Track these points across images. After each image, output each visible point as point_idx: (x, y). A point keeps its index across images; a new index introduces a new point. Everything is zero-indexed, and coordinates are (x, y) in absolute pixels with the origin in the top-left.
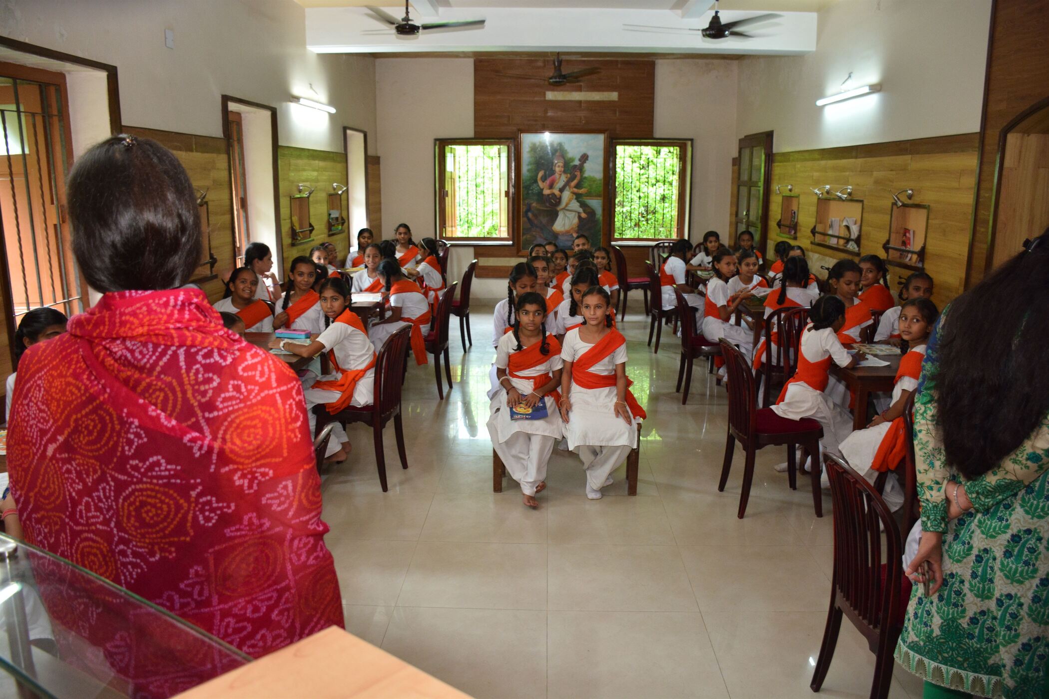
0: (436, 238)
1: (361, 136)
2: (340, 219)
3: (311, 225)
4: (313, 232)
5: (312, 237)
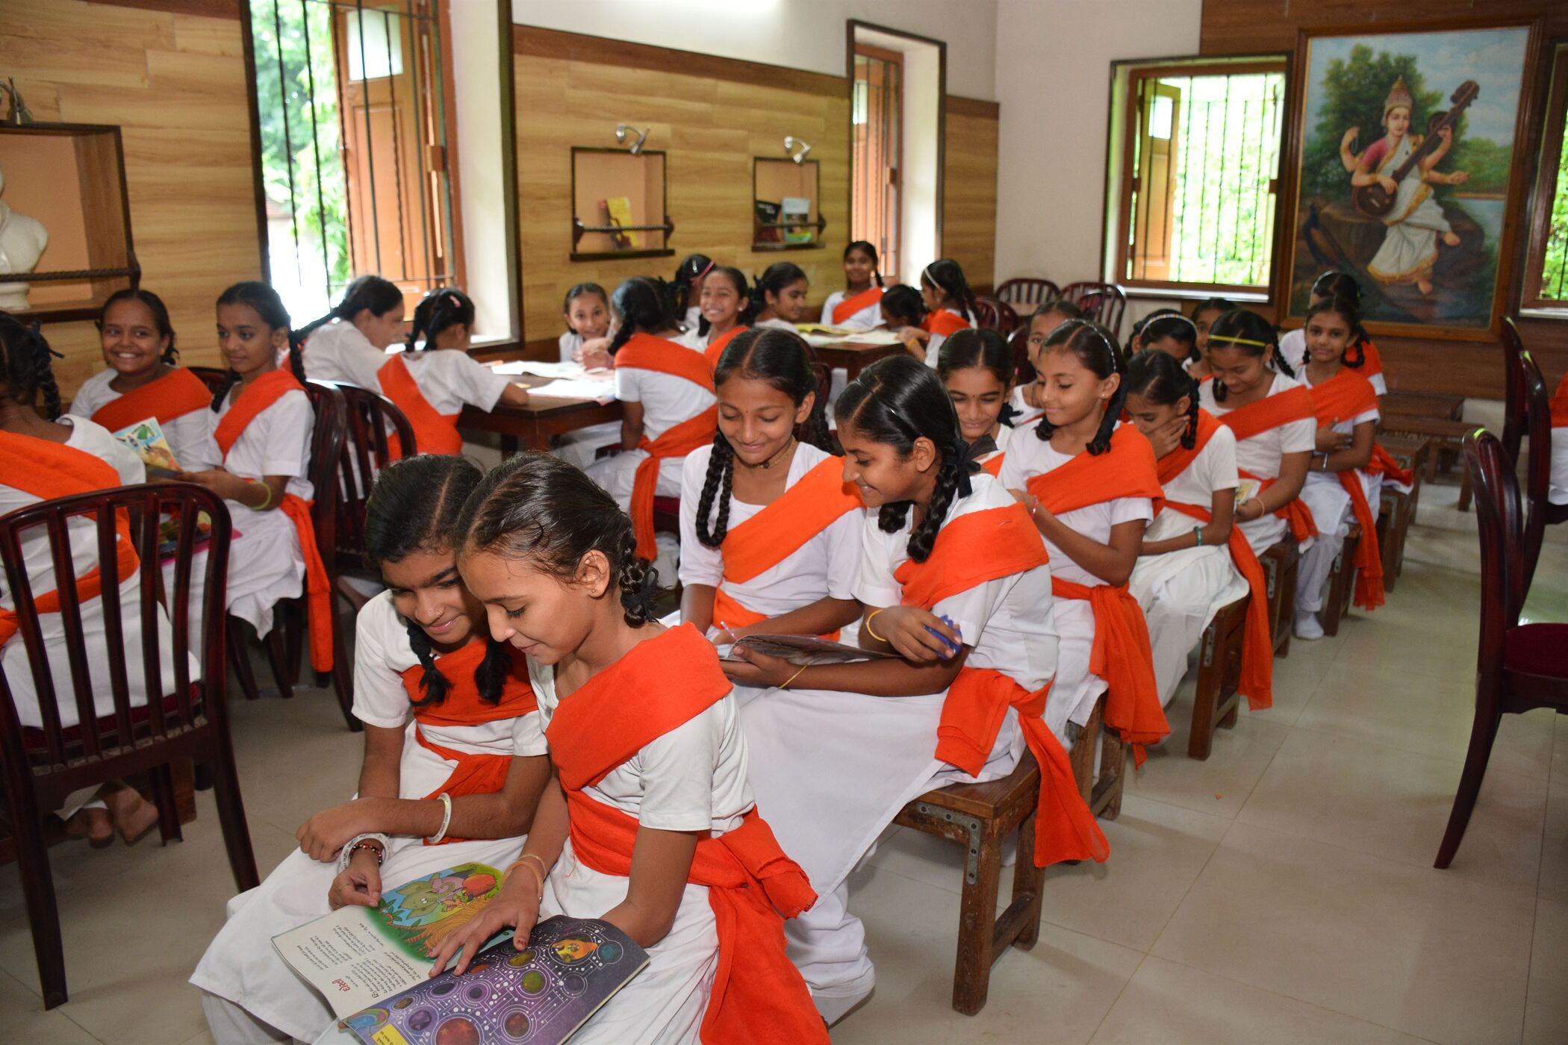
0: (1102, 279)
1: (933, 52)
2: (813, 219)
3: (666, 219)
4: (674, 236)
5: (670, 246)
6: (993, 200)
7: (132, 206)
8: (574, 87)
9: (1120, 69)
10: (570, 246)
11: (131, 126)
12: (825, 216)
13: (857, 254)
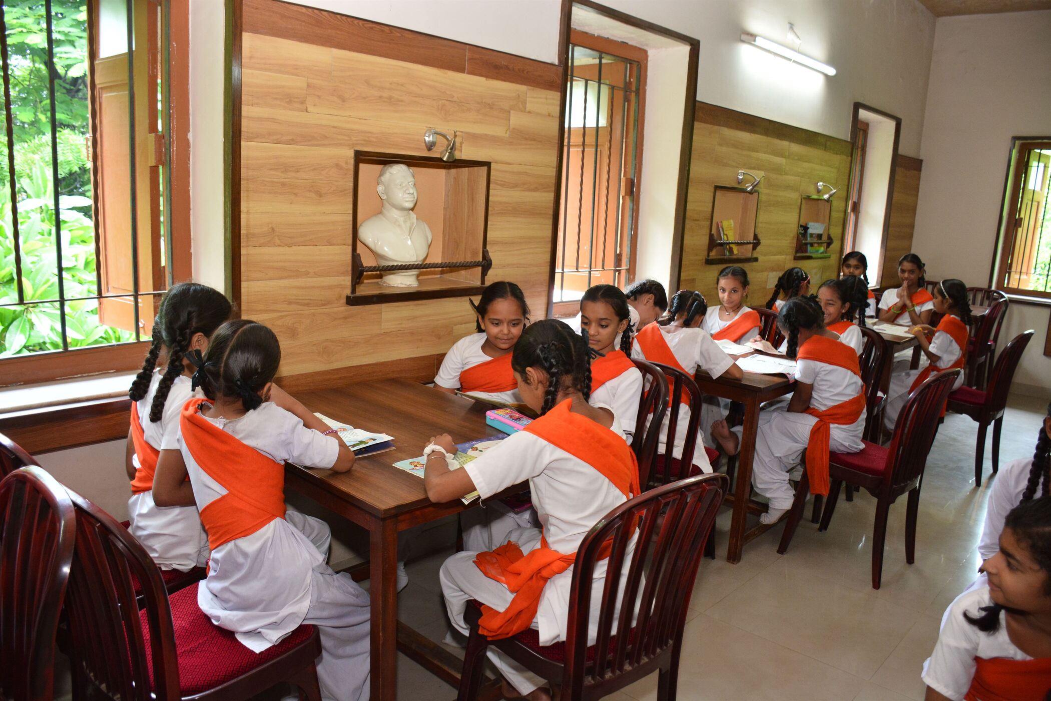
0: (990, 286)
1: (892, 124)
2: (825, 238)
3: (756, 237)
4: (759, 248)
5: (755, 255)
6: (912, 226)
7: (490, 218)
8: (721, 145)
9: (1017, 142)
10: (706, 253)
11: (496, 162)
12: (832, 236)
13: (853, 262)
